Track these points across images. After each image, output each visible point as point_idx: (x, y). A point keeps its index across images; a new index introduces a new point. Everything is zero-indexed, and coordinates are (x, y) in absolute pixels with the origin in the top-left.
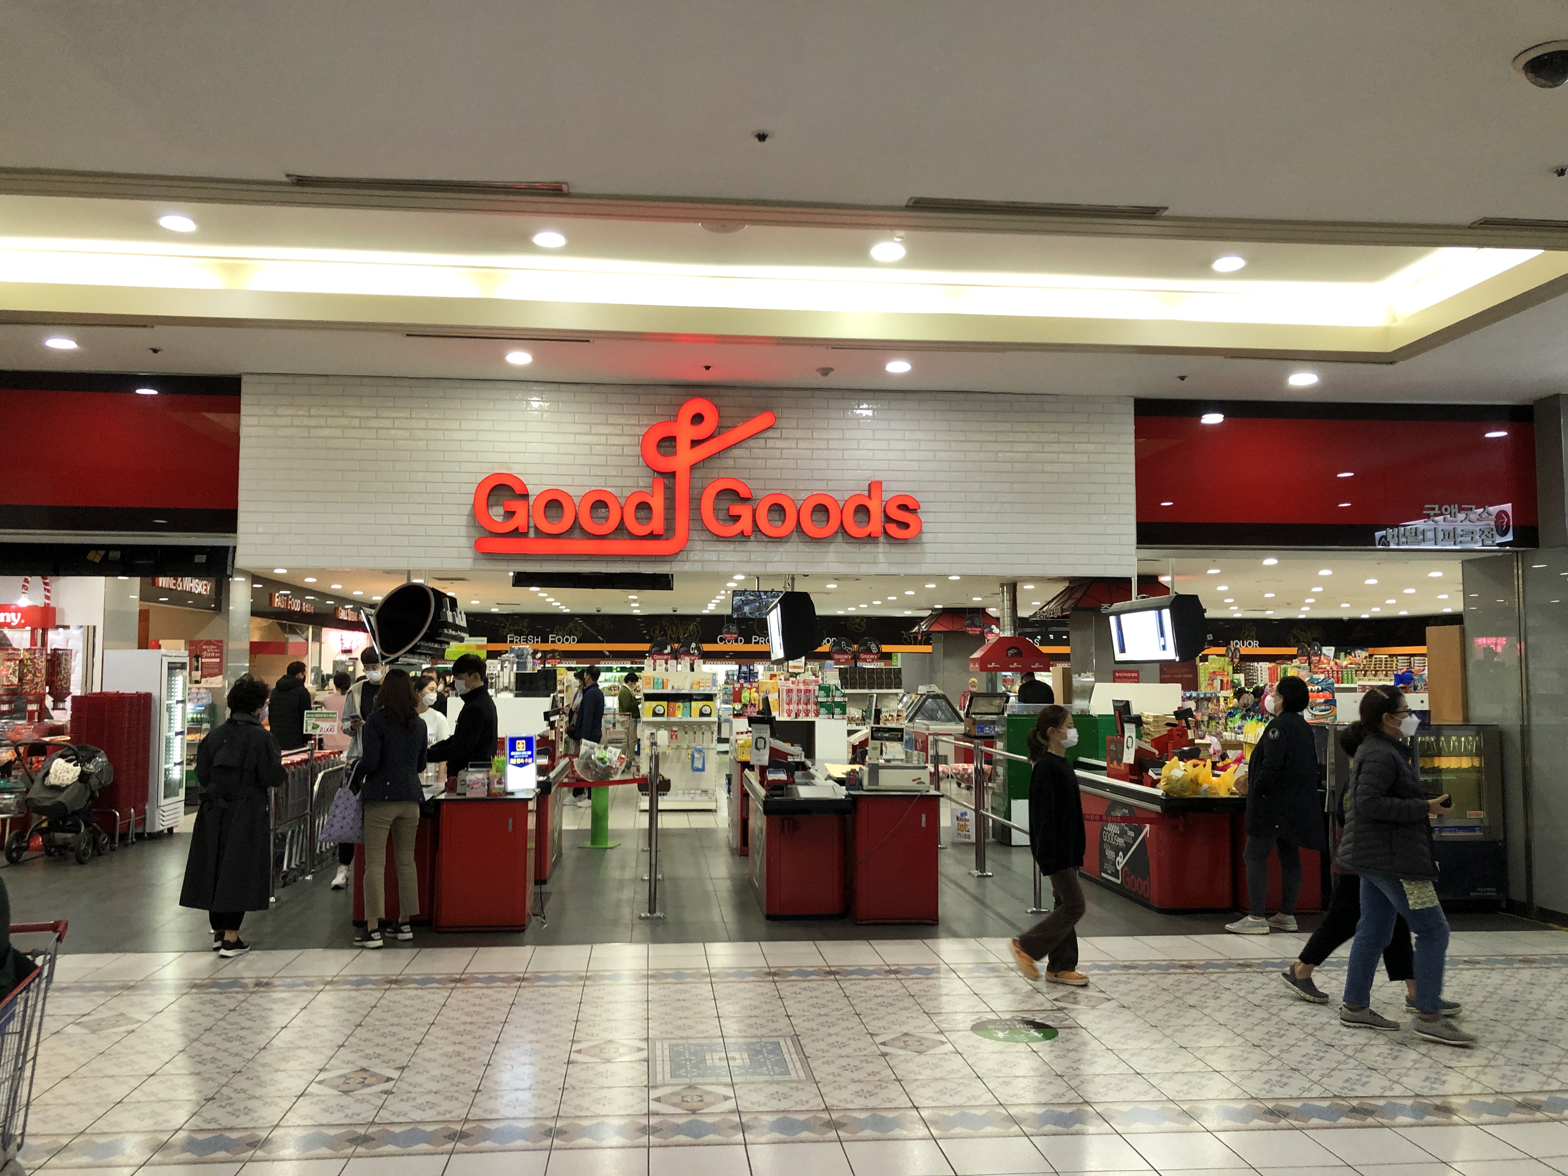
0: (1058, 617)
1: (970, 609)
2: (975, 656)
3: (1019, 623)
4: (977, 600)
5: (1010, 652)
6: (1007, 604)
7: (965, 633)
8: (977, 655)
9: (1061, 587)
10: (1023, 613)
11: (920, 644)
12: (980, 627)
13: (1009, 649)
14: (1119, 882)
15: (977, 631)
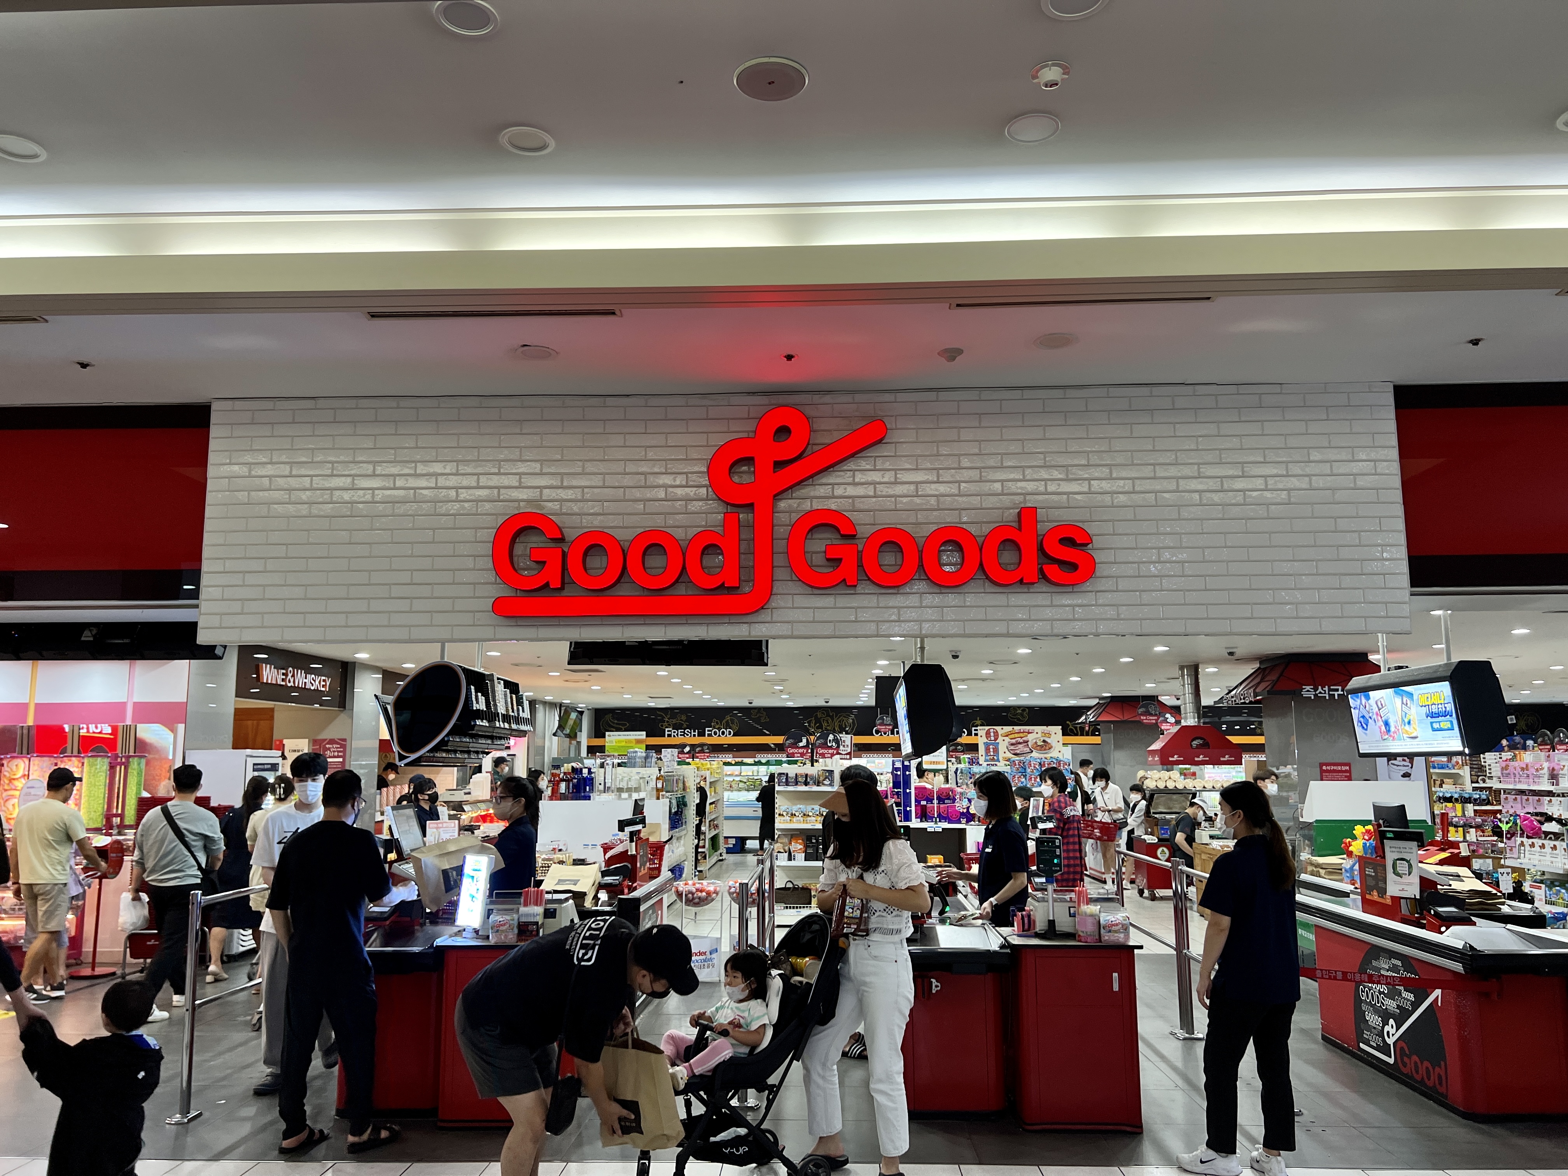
0: (1251, 702)
1: (1143, 697)
2: (1153, 747)
3: (1203, 712)
4: (1148, 688)
5: (1195, 743)
6: (1188, 689)
7: (1140, 722)
8: (1157, 746)
9: (1249, 669)
10: (1206, 701)
11: (1087, 735)
12: (1156, 715)
13: (1193, 740)
14: (1391, 1061)
15: (1152, 719)
